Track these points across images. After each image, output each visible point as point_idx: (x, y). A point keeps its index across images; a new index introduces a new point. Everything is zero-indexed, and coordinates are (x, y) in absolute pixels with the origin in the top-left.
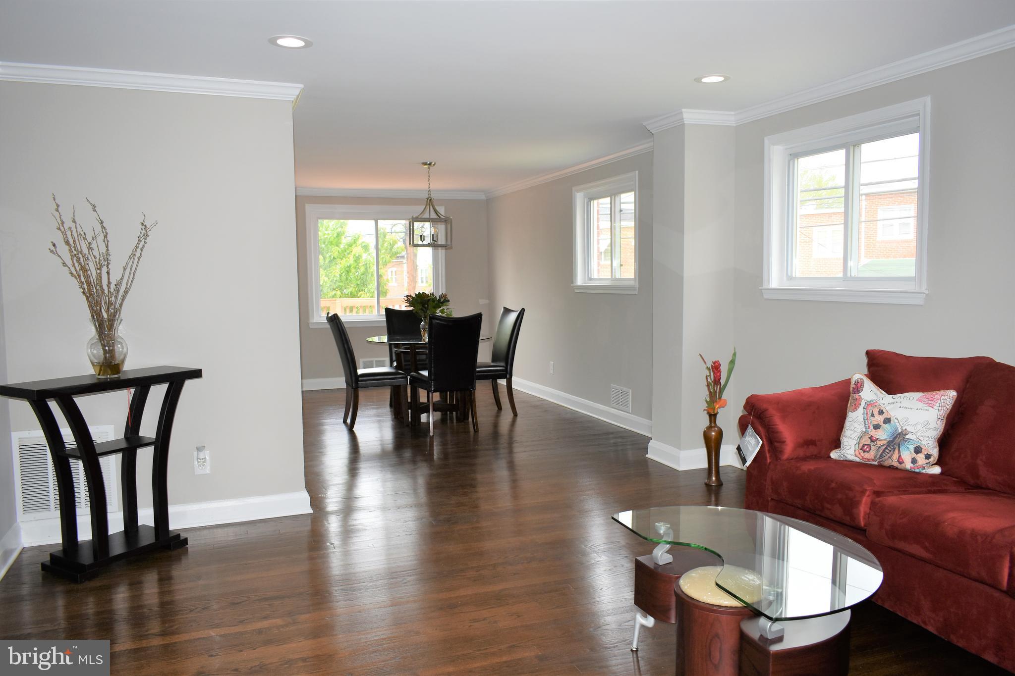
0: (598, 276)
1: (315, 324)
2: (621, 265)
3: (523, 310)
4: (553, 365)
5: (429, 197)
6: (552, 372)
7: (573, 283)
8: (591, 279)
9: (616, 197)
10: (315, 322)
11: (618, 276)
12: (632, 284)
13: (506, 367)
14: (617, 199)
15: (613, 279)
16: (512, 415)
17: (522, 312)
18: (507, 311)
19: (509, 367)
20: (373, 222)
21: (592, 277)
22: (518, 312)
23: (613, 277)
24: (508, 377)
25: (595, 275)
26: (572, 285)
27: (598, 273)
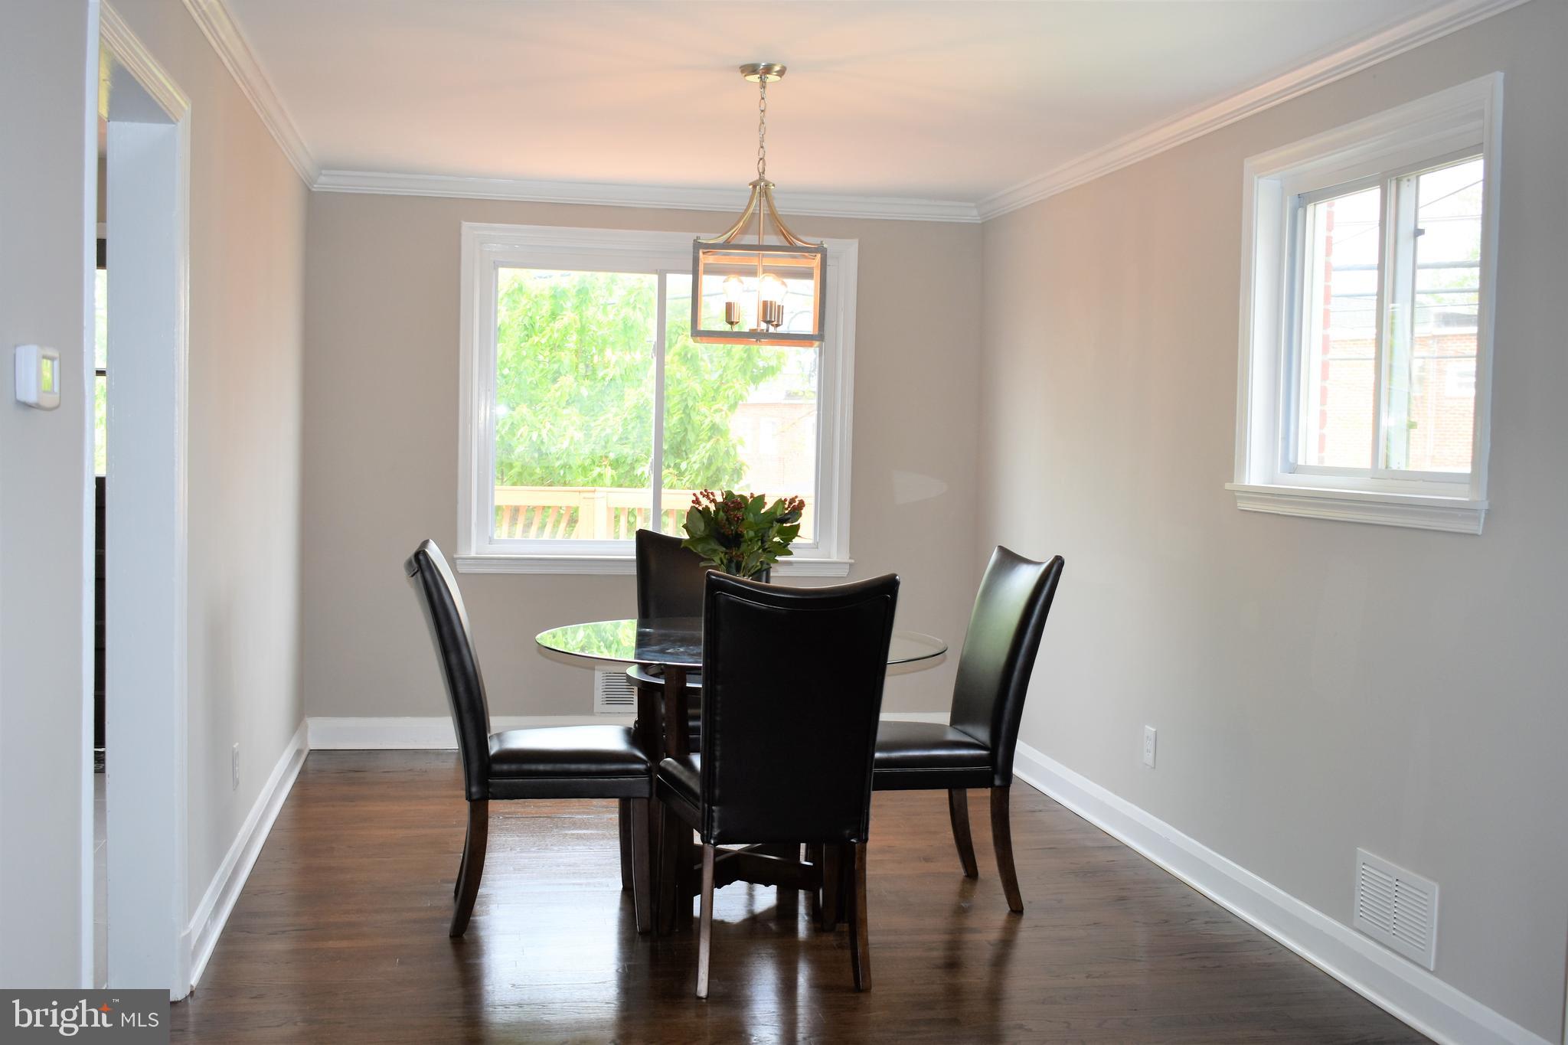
0: (1321, 460)
1: (469, 561)
2: (1412, 425)
3: (1058, 564)
4: (1153, 738)
5: (761, 179)
6: (1149, 758)
7: (1231, 480)
8: (1294, 469)
9: (1404, 185)
10: (473, 555)
11: (1398, 463)
12: (1461, 496)
13: (993, 748)
14: (1407, 190)
15: (1381, 470)
16: (1005, 908)
17: (1056, 567)
18: (1010, 559)
19: (1001, 750)
20: (654, 279)
21: (1301, 462)
22: (1043, 568)
23: (1381, 465)
24: (997, 782)
25: (1308, 455)
26: (1228, 486)
27: (1321, 448)
